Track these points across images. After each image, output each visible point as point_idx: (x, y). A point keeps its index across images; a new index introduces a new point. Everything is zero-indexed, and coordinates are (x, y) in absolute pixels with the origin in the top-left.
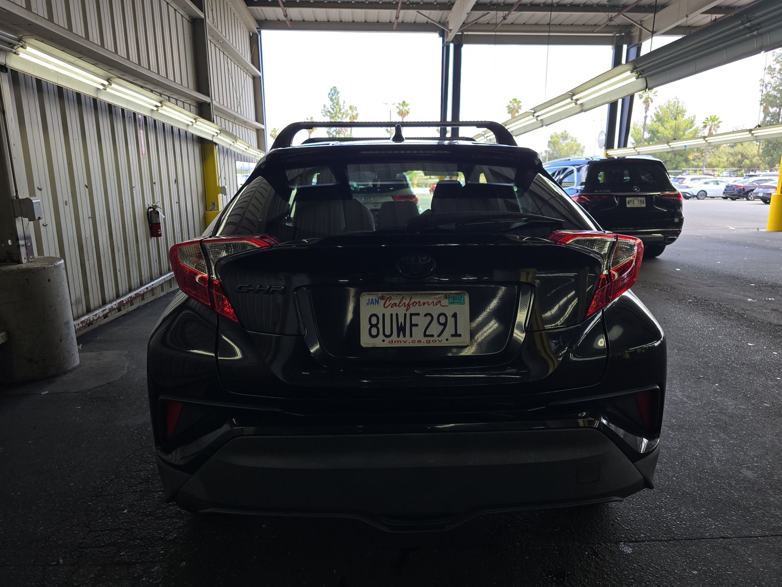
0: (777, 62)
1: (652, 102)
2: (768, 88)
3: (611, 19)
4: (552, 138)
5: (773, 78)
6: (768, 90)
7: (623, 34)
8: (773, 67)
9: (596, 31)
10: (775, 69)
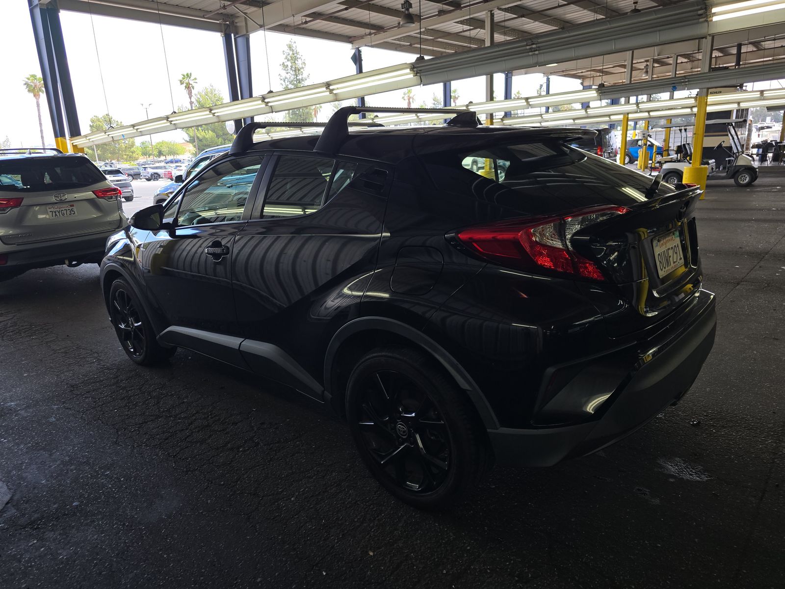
0: (288, 60)
1: (193, 88)
2: (286, 82)
3: (224, 7)
4: (92, 121)
5: (287, 73)
6: (287, 84)
7: (228, 23)
8: (286, 64)
9: (207, 16)
10: (287, 65)
